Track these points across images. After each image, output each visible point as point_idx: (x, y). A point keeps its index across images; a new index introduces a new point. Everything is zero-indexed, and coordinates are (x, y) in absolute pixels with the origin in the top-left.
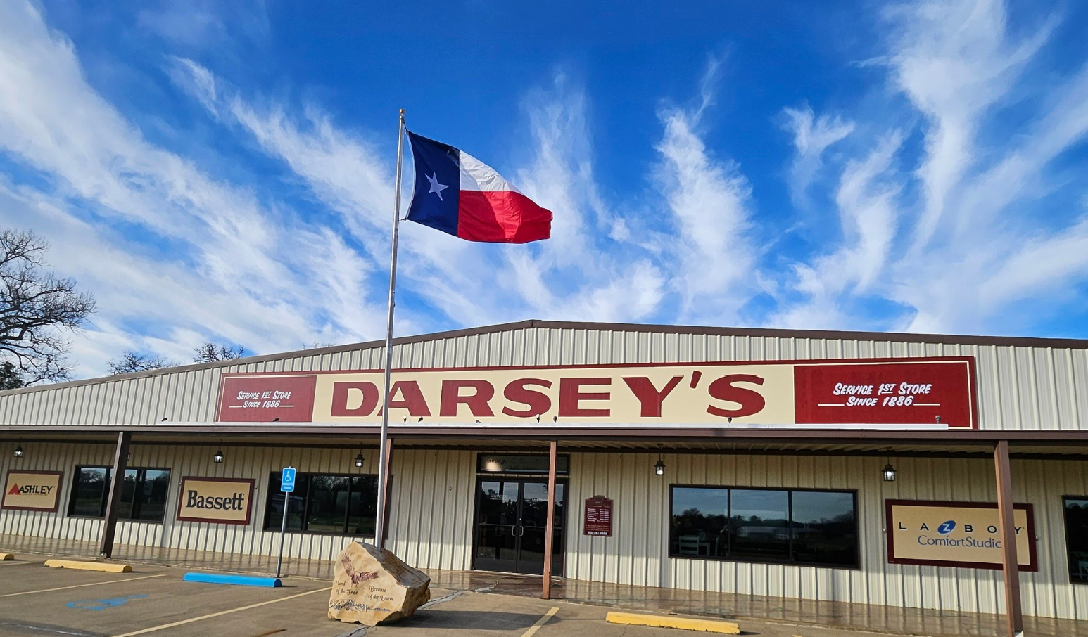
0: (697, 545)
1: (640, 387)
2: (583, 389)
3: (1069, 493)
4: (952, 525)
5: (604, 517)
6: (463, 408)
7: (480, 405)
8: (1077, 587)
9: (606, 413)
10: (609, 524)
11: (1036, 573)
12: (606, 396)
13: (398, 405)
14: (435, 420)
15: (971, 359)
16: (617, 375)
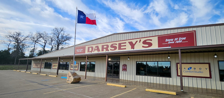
0: (144, 73)
1: (131, 43)
2: (122, 45)
3: (220, 60)
4: (191, 68)
5: (125, 68)
6: (105, 50)
7: (107, 49)
8: (222, 82)
9: (125, 49)
10: (126, 69)
11: (211, 79)
12: (125, 46)
13: (96, 50)
14: (101, 52)
15: (195, 31)
16: (127, 42)
